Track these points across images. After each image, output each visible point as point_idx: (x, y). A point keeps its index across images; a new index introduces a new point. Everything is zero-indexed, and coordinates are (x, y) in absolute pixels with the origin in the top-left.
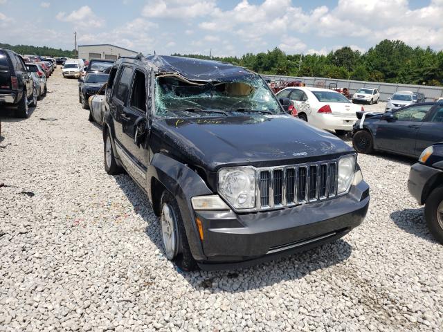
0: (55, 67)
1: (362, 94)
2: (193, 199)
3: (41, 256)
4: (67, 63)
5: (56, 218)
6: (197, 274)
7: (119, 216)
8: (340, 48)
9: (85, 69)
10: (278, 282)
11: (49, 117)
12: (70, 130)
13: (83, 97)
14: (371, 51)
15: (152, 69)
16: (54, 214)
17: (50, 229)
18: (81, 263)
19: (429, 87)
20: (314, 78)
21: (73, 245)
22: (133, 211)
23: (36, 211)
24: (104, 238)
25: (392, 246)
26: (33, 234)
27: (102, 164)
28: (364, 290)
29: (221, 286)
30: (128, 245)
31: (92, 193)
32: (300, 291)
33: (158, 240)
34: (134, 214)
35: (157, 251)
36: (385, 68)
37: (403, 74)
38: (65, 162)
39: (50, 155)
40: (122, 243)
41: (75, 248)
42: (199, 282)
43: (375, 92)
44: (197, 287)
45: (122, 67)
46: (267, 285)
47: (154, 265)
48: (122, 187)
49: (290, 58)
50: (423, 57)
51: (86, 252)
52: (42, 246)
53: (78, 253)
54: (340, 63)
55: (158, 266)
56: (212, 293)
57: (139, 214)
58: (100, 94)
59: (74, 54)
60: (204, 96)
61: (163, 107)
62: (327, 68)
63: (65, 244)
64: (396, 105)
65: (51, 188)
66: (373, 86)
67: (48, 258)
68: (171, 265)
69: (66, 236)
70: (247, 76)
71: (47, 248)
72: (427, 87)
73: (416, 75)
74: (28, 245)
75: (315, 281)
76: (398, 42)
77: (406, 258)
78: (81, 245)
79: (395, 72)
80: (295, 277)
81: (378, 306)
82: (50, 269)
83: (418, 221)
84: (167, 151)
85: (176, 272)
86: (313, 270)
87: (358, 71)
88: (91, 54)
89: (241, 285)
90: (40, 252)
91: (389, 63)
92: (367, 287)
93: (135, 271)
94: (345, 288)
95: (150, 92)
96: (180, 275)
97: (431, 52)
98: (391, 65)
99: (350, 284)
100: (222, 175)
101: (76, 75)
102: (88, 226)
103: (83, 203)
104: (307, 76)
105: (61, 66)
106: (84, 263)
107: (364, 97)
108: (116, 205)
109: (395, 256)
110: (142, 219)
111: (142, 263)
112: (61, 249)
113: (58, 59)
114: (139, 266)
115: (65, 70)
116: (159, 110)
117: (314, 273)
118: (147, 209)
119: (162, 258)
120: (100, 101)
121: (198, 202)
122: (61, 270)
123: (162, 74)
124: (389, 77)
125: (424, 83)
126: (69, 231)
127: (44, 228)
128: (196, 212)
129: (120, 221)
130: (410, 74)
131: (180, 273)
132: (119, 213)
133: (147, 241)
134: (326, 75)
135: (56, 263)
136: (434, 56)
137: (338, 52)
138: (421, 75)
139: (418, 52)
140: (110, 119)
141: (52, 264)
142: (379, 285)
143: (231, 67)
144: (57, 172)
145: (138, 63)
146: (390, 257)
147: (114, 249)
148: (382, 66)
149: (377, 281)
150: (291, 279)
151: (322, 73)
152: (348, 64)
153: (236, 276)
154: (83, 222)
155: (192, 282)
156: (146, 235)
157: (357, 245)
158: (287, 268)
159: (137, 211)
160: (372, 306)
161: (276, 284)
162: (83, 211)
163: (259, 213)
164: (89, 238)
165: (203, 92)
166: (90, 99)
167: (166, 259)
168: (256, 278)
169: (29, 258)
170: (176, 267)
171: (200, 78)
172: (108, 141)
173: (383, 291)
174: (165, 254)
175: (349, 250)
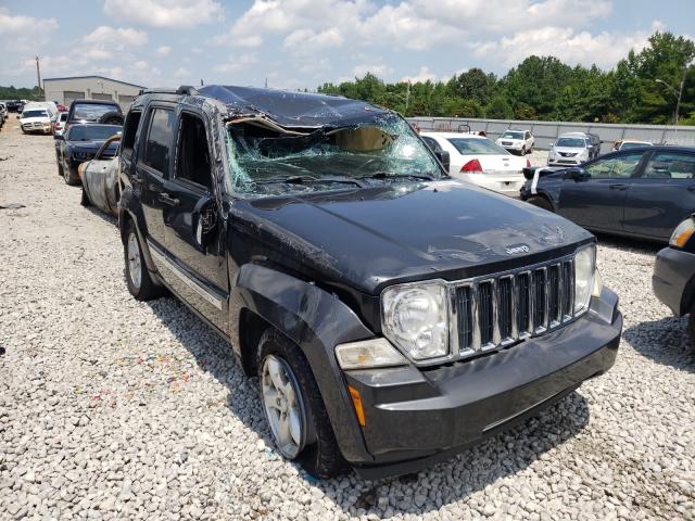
0: (6, 117)
1: (508, 139)
2: (339, 348)
3: (39, 478)
4: (27, 109)
5: (54, 393)
6: (345, 484)
7: (173, 379)
8: (466, 70)
9: (63, 118)
10: (491, 481)
11: (9, 202)
12: (51, 223)
13: (66, 166)
14: (511, 73)
15: (217, 111)
16: (51, 387)
17: (48, 418)
18: (119, 483)
19: (605, 125)
20: (431, 119)
21: (98, 447)
22: (196, 366)
23: (15, 384)
24: (155, 426)
25: (648, 391)
26: (16, 432)
27: (121, 282)
28: (635, 480)
29: (394, 502)
30: (205, 436)
31: (114, 339)
32: (533, 497)
33: (256, 420)
34: (200, 373)
35: (261, 444)
36: (535, 99)
37: (561, 108)
38: (52, 282)
39: (23, 271)
40: (190, 432)
41: (103, 453)
42: (353, 499)
43: (528, 136)
44: (353, 510)
45: (151, 110)
46: (474, 490)
47: (261, 472)
48: (166, 323)
49: (390, 88)
50: (587, 81)
51: (127, 459)
52: (38, 457)
53: (112, 464)
54: (467, 94)
55: (269, 473)
56: (382, 518)
57: (208, 373)
58: (100, 158)
59: (37, 94)
60: (310, 154)
61: (246, 178)
62: (449, 102)
63: (83, 445)
64: (564, 155)
65: (35, 335)
66: (523, 127)
67: (54, 480)
68: (292, 470)
69: (80, 430)
70: (380, 115)
71: (48, 459)
72: (601, 125)
73: (580, 107)
74: (9, 458)
75: (552, 473)
76: (550, 58)
77: (678, 411)
78: (114, 446)
79: (550, 104)
80: (516, 469)
81: (667, 507)
82: (62, 505)
83: (668, 342)
84: (265, 258)
85: (306, 483)
86: (542, 452)
87: (495, 104)
88: (67, 94)
89: (428, 495)
90: (35, 469)
91: (540, 91)
92: (639, 474)
93: (228, 488)
94: (605, 479)
95: (219, 151)
96: (315, 489)
97: (599, 74)
98: (542, 94)
99: (610, 471)
100: (389, 300)
101: (45, 128)
102: (119, 405)
103: (101, 359)
104: (420, 115)
105: (17, 114)
106: (127, 482)
107: (511, 144)
108: (164, 359)
109: (659, 409)
110: (216, 381)
111: (238, 471)
112: (77, 459)
113: (10, 104)
114: (233, 478)
115: (24, 121)
116: (238, 184)
117: (545, 456)
118: (222, 362)
119: (274, 456)
120: (103, 171)
121: (348, 355)
122: (84, 502)
123: (235, 118)
124: (543, 112)
125: (597, 119)
126: (85, 419)
127: (35, 417)
128: (347, 373)
129: (177, 389)
130: (571, 106)
131: (315, 485)
132: (172, 374)
133: (236, 425)
134: (449, 113)
135: (71, 488)
136: (603, 78)
137: (463, 78)
138: (587, 108)
139: (579, 73)
140: (135, 204)
141: (63, 493)
142: (657, 468)
143: (343, 102)
144: (42, 303)
145: (185, 100)
146: (653, 412)
147: (179, 448)
148: (530, 96)
149: (651, 459)
150: (508, 471)
151: (442, 111)
152: (479, 95)
153: (414, 478)
154: (109, 397)
155: (340, 501)
156: (230, 413)
157: (594, 394)
158: (495, 451)
159: (203, 365)
160: (657, 509)
161: (489, 488)
162: (104, 375)
163: (457, 365)
164: (126, 429)
165: (308, 148)
166: (82, 168)
167: (280, 458)
168: (450, 479)
169: (17, 486)
170: (303, 472)
171: (301, 122)
172: (133, 243)
173: (668, 479)
174: (275, 447)
175: (583, 407)
